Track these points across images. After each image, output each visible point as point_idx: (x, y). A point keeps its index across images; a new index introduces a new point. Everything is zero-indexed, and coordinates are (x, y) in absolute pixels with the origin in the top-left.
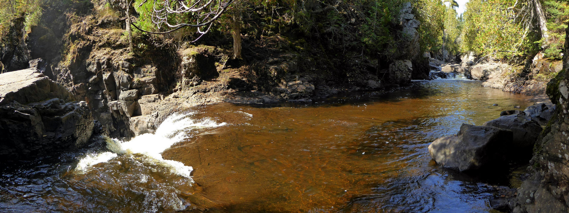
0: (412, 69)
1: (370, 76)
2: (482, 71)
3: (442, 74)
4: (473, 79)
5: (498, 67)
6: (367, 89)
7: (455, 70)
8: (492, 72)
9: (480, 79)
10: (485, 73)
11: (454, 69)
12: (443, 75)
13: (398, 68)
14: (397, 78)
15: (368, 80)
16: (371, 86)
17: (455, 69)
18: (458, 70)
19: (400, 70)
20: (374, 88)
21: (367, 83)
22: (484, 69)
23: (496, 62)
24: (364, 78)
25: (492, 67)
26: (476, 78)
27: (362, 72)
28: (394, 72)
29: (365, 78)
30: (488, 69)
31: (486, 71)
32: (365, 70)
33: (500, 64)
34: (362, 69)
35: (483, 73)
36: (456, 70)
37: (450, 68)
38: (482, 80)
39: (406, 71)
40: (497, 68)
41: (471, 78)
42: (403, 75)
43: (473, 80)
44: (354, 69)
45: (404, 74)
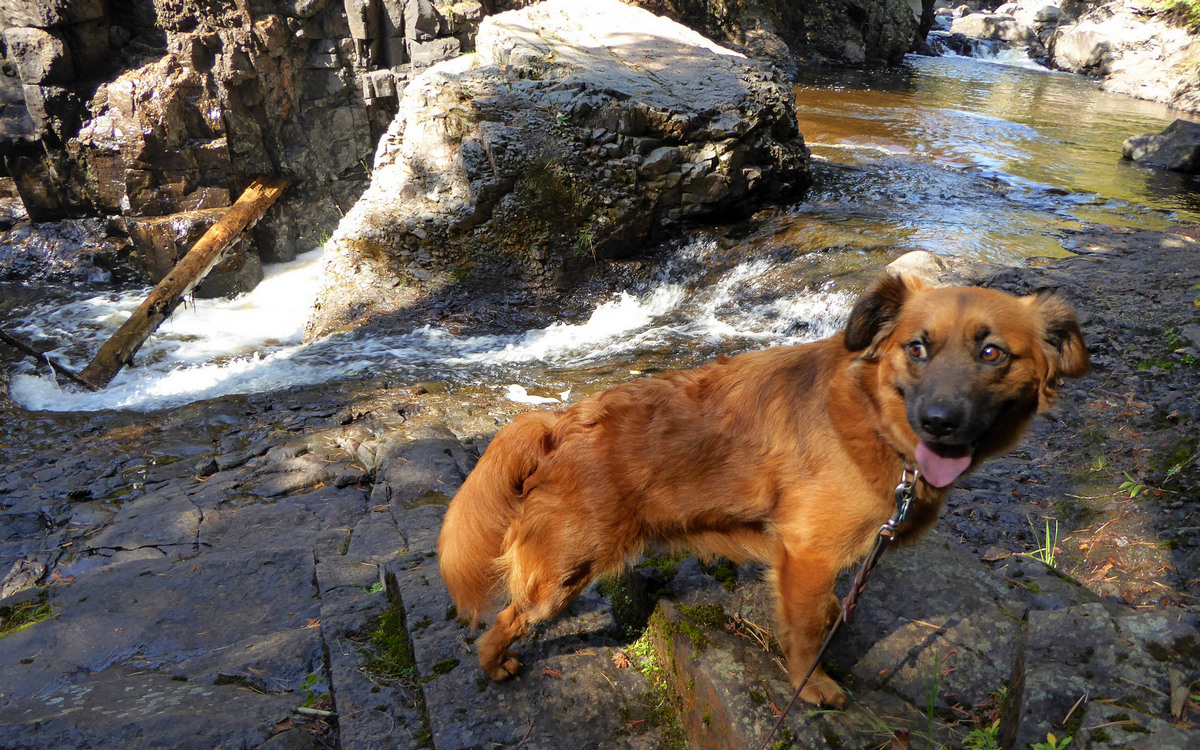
0: (918, 20)
1: (850, 30)
2: (1093, 45)
3: (961, 41)
4: (1057, 67)
5: (1153, 37)
6: (841, 62)
7: (996, 31)
8: (1128, 54)
9: (1080, 72)
10: (1101, 53)
11: (993, 29)
12: (962, 45)
13: (892, 14)
14: (885, 41)
15: (845, 40)
16: (850, 57)
17: (998, 28)
18: (1005, 35)
19: (894, 18)
20: (856, 63)
21: (844, 47)
22: (1102, 40)
23: (1143, 19)
24: (839, 35)
25: (1131, 38)
26: (1068, 66)
27: (836, 20)
28: (881, 25)
29: (841, 37)
30: (1114, 41)
31: (1104, 48)
32: (843, 15)
33: (1155, 26)
34: (837, 12)
35: (1092, 53)
36: (1001, 33)
37: (982, 25)
38: (1085, 74)
39: (907, 25)
40: (1147, 42)
41: (1050, 62)
42: (900, 36)
43: (1055, 71)
44: (821, 10)
45: (902, 34)
